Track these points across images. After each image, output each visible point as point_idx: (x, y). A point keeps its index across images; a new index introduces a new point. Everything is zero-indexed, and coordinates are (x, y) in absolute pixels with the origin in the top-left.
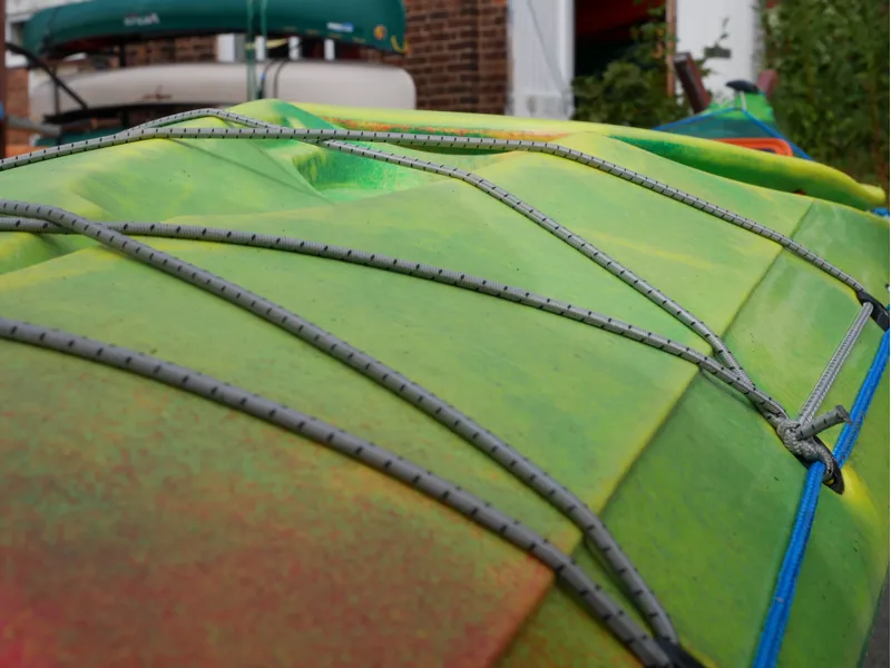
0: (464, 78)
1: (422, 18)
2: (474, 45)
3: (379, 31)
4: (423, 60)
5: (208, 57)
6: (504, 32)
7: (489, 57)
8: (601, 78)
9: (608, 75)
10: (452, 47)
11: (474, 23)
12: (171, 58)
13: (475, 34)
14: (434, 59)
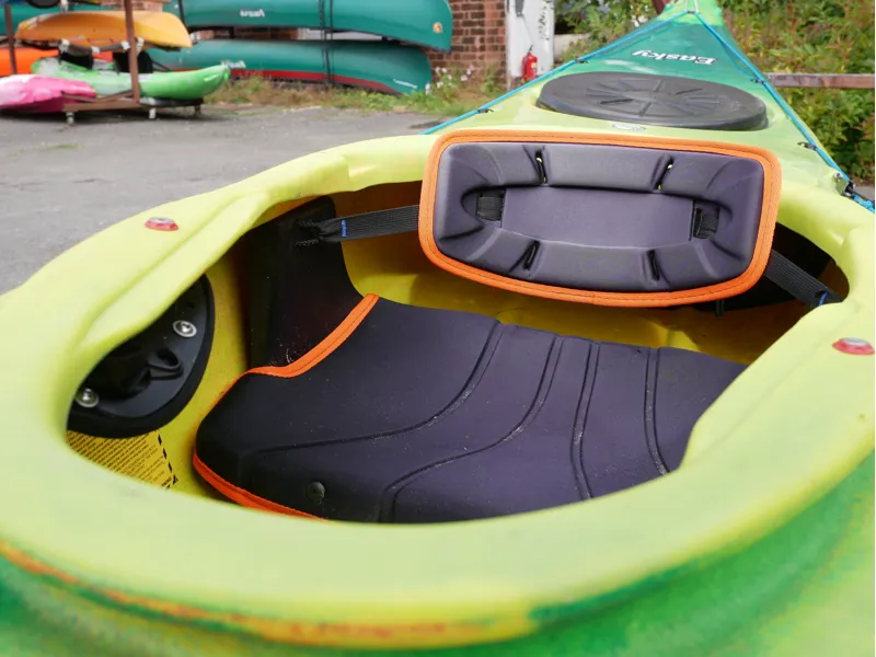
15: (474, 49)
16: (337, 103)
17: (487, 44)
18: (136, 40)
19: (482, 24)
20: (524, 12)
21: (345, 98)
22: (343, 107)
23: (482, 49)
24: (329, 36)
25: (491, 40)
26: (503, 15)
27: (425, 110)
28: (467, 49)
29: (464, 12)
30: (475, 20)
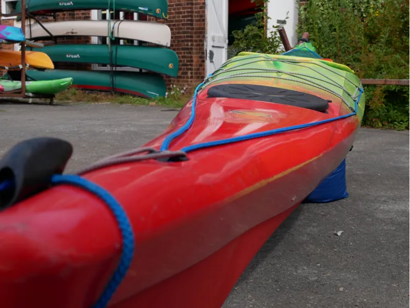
0: (187, 29)
1: (173, 6)
2: (192, 16)
3: (158, 11)
4: (172, 21)
5: (87, 18)
6: (204, 12)
7: (197, 21)
8: (243, 31)
9: (246, 30)
10: (183, 17)
11: (191, 8)
12: (73, 18)
13: (192, 12)
14: (176, 21)
15: (188, 78)
16: (119, 101)
17: (194, 75)
18: (26, 64)
19: (191, 65)
20: (214, 60)
21: (122, 99)
22: (121, 103)
23: (192, 77)
24: (114, 69)
25: (196, 73)
26: (203, 61)
27: (165, 105)
28: (184, 78)
29: (183, 59)
30: (189, 63)
